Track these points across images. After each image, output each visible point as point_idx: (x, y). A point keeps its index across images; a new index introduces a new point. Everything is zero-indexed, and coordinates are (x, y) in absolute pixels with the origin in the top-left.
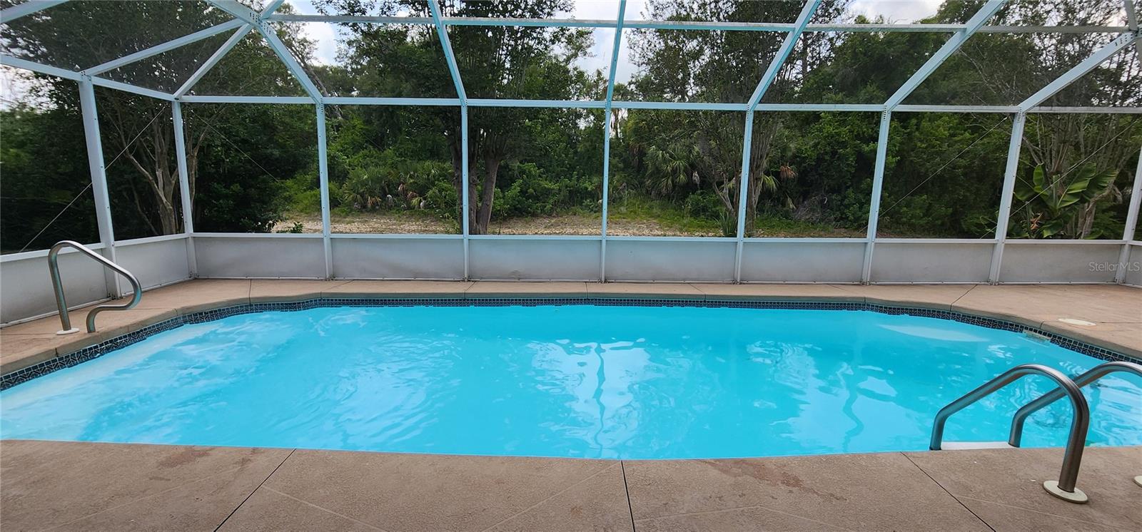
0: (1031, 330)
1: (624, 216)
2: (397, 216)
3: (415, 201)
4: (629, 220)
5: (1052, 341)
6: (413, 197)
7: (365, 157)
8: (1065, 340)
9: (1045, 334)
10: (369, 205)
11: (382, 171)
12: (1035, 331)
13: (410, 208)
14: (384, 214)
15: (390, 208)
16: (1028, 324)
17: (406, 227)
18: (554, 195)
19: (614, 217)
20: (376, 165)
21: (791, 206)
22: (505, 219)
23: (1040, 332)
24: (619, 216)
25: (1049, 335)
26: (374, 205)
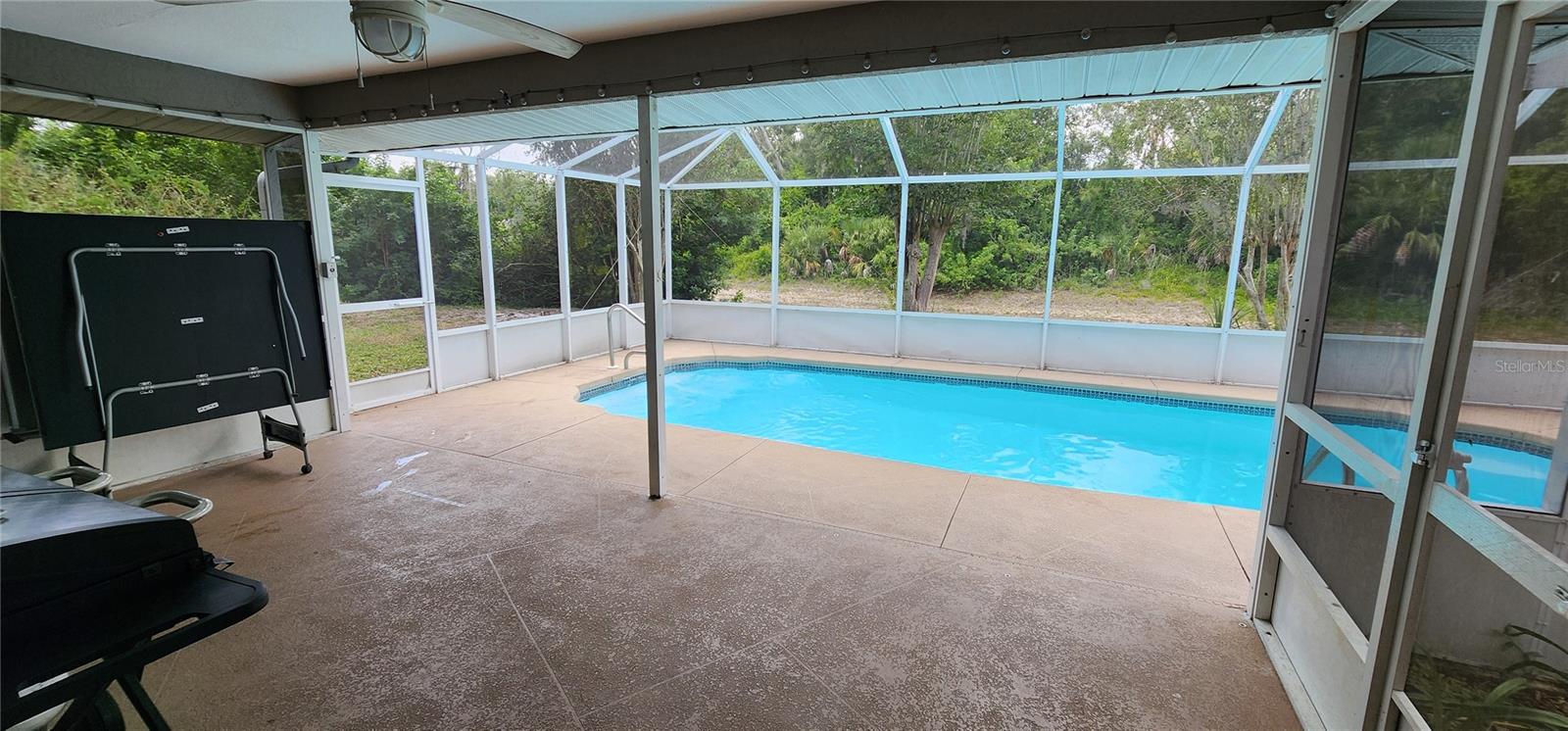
1: (1146, 294)
2: (836, 285)
3: (858, 267)
4: (1153, 299)
6: (855, 262)
7: (806, 213)
10: (807, 272)
11: (824, 230)
13: (851, 276)
14: (822, 282)
15: (829, 275)
17: (845, 298)
18: (1038, 262)
19: (1127, 294)
20: (818, 224)
22: (967, 293)
24: (1135, 293)
26: (813, 270)
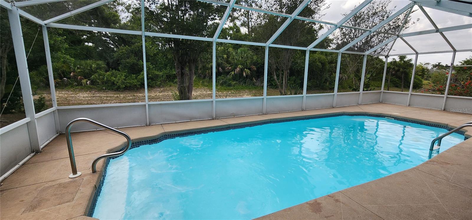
0: (388, 117)
3: (83, 81)
5: (395, 119)
6: (82, 79)
8: (398, 118)
9: (392, 118)
12: (389, 117)
13: (81, 85)
15: (67, 85)
16: (387, 115)
21: (255, 81)
23: (391, 117)
25: (394, 118)
